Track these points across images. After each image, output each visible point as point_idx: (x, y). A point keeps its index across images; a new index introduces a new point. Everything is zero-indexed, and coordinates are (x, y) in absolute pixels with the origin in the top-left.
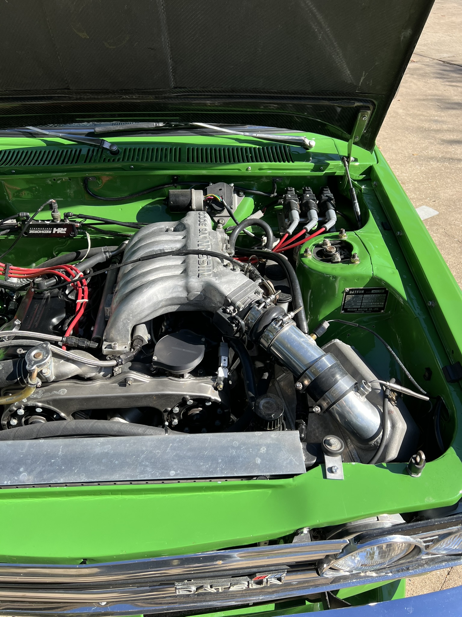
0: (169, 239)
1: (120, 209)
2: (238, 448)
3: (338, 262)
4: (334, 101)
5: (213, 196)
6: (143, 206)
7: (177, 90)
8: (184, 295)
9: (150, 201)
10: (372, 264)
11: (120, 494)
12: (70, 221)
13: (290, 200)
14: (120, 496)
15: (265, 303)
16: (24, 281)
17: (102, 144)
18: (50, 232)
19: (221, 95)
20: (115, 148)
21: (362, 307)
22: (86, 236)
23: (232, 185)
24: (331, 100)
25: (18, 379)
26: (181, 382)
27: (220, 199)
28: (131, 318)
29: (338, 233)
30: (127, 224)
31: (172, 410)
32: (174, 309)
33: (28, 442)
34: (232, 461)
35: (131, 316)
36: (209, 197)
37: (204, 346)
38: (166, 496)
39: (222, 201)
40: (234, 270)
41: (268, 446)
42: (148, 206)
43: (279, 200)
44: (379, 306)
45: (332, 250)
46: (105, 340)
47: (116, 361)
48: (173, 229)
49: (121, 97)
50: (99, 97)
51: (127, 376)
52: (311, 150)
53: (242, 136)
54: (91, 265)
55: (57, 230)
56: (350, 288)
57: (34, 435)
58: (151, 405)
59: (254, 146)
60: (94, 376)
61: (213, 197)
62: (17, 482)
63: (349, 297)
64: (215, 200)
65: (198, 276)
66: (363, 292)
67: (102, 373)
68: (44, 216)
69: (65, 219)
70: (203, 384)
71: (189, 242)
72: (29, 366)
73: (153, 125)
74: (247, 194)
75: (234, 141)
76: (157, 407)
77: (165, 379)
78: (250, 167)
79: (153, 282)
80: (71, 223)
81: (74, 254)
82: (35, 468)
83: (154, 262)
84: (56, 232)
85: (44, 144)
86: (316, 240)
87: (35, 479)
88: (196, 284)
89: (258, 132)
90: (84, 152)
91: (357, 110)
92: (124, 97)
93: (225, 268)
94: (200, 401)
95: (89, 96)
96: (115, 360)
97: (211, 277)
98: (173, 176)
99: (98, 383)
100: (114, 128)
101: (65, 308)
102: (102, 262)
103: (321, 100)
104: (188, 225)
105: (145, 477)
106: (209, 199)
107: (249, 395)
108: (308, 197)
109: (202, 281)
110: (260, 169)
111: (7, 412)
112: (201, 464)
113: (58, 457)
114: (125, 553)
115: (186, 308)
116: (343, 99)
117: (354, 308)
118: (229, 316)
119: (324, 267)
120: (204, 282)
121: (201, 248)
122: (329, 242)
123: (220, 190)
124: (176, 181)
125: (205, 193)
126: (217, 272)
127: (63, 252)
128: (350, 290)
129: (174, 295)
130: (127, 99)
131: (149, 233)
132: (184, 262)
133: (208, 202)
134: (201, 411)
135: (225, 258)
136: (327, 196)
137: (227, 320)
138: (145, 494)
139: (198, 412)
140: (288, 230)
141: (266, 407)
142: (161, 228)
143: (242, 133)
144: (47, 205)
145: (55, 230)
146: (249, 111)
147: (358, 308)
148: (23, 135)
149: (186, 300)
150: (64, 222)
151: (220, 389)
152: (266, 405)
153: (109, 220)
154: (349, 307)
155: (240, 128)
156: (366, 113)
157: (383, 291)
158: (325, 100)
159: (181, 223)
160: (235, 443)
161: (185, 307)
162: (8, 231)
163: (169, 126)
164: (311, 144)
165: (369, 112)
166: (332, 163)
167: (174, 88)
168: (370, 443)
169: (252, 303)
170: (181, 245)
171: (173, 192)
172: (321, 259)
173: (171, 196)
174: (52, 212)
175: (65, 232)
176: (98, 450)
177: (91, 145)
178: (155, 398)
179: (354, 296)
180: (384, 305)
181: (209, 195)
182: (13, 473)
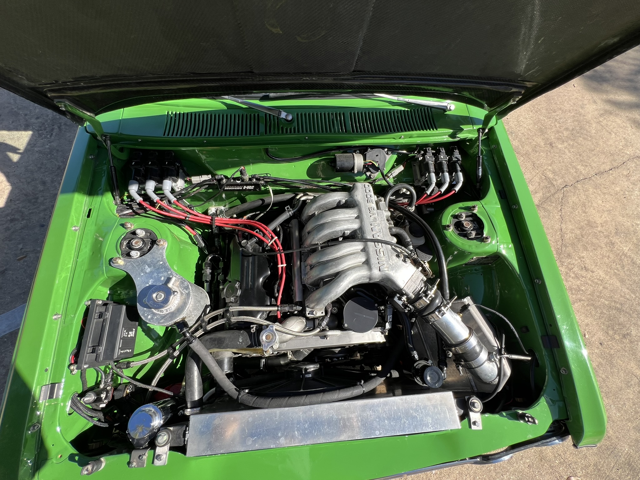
2: (416, 409)
3: (472, 239)
5: (371, 162)
6: (311, 164)
7: (355, 73)
10: (497, 242)
13: (428, 161)
17: (279, 115)
18: (241, 189)
20: (290, 118)
23: (386, 149)
27: (377, 165)
30: (302, 182)
37: (377, 311)
39: (378, 167)
40: (405, 262)
44: (489, 262)
45: (468, 226)
46: (308, 307)
48: (344, 201)
49: (302, 79)
51: (327, 333)
52: (447, 113)
54: (279, 222)
55: (246, 187)
56: (477, 257)
59: (403, 109)
61: (371, 164)
62: (279, 445)
63: (473, 260)
64: (373, 166)
70: (374, 332)
71: (364, 224)
74: (393, 153)
75: (388, 104)
78: (403, 136)
80: (257, 182)
88: (377, 275)
95: (271, 78)
101: (268, 267)
102: (286, 219)
105: (360, 438)
106: (368, 164)
108: (442, 158)
109: (382, 274)
110: (410, 137)
113: (301, 422)
117: (472, 263)
119: (463, 244)
120: (384, 274)
122: (464, 214)
123: (377, 156)
125: (365, 159)
126: (393, 263)
131: (325, 203)
133: (367, 166)
136: (456, 158)
137: (401, 306)
140: (427, 192)
141: (432, 378)
142: (335, 200)
147: (474, 263)
149: (367, 283)
150: (252, 181)
151: (386, 335)
152: (431, 376)
154: (470, 263)
159: (351, 196)
164: (451, 109)
165: (520, 97)
166: (465, 128)
167: (353, 71)
172: (459, 232)
175: (253, 189)
176: (325, 415)
179: (477, 260)
181: (368, 161)
182: (274, 438)
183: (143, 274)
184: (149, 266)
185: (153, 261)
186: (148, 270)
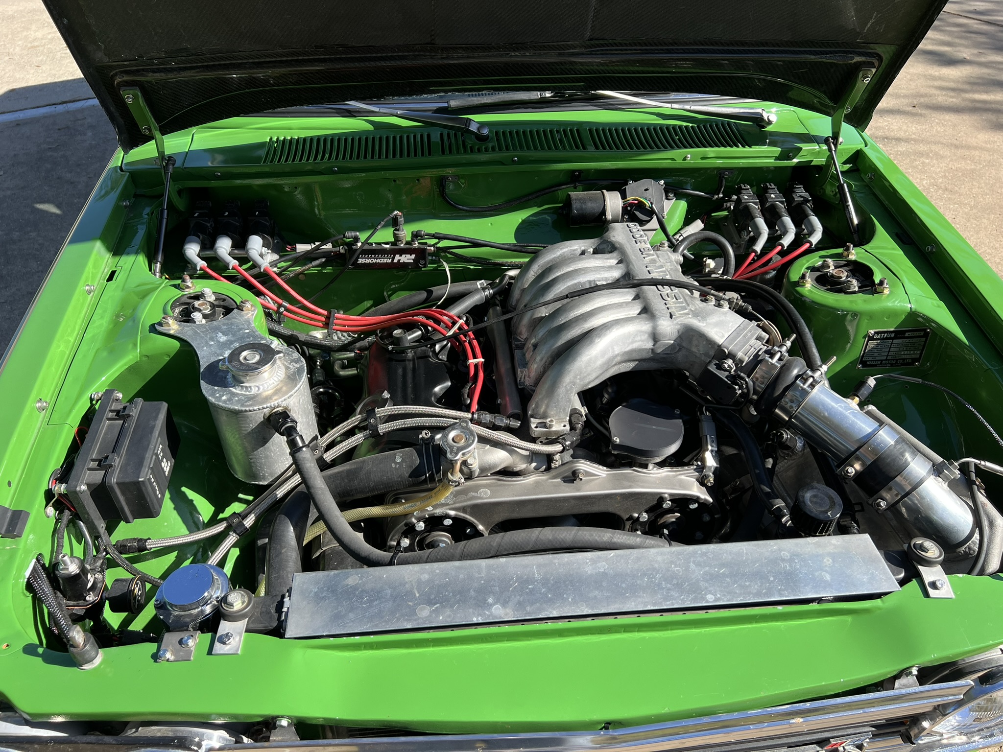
0: (597, 265)
1: (490, 224)
2: (791, 560)
3: (854, 293)
4: (823, 54)
5: (638, 200)
6: (523, 219)
7: (592, 42)
8: (649, 345)
9: (535, 210)
10: (906, 293)
11: (635, 631)
12: (419, 243)
13: (748, 204)
14: (636, 634)
15: (781, 352)
16: (344, 337)
17: (468, 125)
18: (389, 261)
19: (656, 50)
20: (485, 131)
21: (889, 358)
22: (442, 265)
23: (662, 182)
24: (818, 54)
25: (428, 475)
26: (651, 475)
27: (648, 204)
28: (578, 381)
29: (840, 250)
30: (506, 246)
31: (638, 518)
32: (628, 367)
33: (484, 563)
34: (790, 578)
35: (579, 379)
36: (631, 201)
37: (680, 421)
38: (701, 632)
39: (651, 208)
40: (719, 305)
41: (834, 556)
42: (531, 218)
43: (725, 204)
44: (914, 356)
45: (841, 275)
46: (532, 416)
47: (561, 445)
48: (591, 250)
49: (508, 54)
50: (476, 55)
51: (576, 466)
52: (769, 128)
53: (667, 108)
54: (466, 308)
55: (400, 258)
56: (876, 330)
57: (492, 552)
58: (611, 509)
59: (685, 124)
60: (524, 469)
61: (636, 202)
62: (491, 618)
63: (872, 344)
64: (640, 206)
65: (671, 317)
66: (893, 335)
67: (534, 465)
68: (384, 236)
69: (413, 240)
70: (683, 477)
71: (632, 267)
72: (451, 454)
73: (536, 95)
74: (678, 197)
75: (655, 117)
76: (618, 513)
77: (627, 471)
78: (689, 156)
79: (605, 327)
80: (422, 246)
81: (423, 295)
82: (509, 597)
83: (593, 299)
84: (399, 260)
85: (370, 127)
86: (808, 261)
87: (516, 613)
88: (668, 328)
89: (688, 103)
90: (436, 137)
91: (858, 67)
92: (513, 54)
93: (704, 304)
94: (681, 502)
95: (461, 53)
96: (560, 443)
97: (691, 318)
98: (574, 171)
99: (532, 479)
100: (478, 101)
101: (447, 372)
102: (479, 303)
103: (803, 54)
104: (619, 243)
105: (673, 605)
106: (631, 205)
107: (762, 490)
108: (774, 198)
109: (677, 324)
110: (703, 158)
111: (402, 526)
112: (747, 584)
113: (537, 581)
114: (669, 711)
115: (646, 366)
116: (836, 52)
117: (876, 361)
118: (727, 373)
119: (837, 300)
120: (681, 324)
121: (656, 275)
122: (832, 263)
123: (646, 190)
124: (578, 179)
125: (624, 197)
126: (696, 309)
127: (399, 292)
128: (875, 333)
129: (635, 346)
130: (516, 57)
131: (555, 257)
132: (637, 297)
133: (629, 208)
134: (678, 519)
135: (695, 287)
136: (801, 196)
137: (726, 380)
138: (671, 630)
139: (674, 520)
140: (755, 248)
141: (816, 503)
142: (574, 250)
143: (669, 105)
144: (390, 219)
145: (397, 257)
146: (674, 73)
147: (882, 361)
148: (337, 113)
149: (650, 353)
150: (411, 245)
151: (709, 484)
152: (815, 500)
153: (479, 241)
154: (871, 359)
155: (663, 97)
156: (869, 72)
157: (922, 333)
158: (810, 54)
159: (605, 240)
160: (783, 554)
161: (644, 364)
162: (324, 260)
163: (559, 97)
164: (771, 119)
165: (874, 70)
166: (806, 147)
167: (588, 40)
168: (958, 550)
169: (760, 353)
170: (620, 274)
171: (577, 195)
172: (826, 288)
173: (574, 201)
174: (394, 230)
175: (412, 261)
176: (589, 570)
177: (445, 127)
178: (619, 498)
179: (879, 341)
180: (921, 354)
181: (630, 198)
182: (479, 606)
183: (213, 343)
184: (224, 334)
185: (231, 328)
186: (223, 338)
